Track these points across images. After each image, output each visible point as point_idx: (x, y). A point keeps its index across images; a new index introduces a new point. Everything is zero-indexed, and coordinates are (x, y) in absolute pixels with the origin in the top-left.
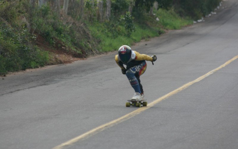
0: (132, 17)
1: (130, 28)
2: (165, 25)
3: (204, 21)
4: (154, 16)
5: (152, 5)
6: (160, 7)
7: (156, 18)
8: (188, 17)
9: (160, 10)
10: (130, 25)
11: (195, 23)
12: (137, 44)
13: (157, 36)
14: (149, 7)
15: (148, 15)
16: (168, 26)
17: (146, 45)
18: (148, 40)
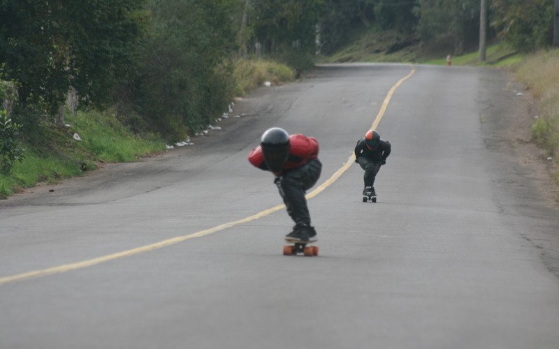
0: (13, 122)
1: (9, 150)
2: (96, 150)
3: (192, 144)
4: (68, 128)
5: (63, 100)
6: (82, 105)
7: (73, 133)
8: (152, 134)
9: (80, 113)
10: (8, 144)
11: (170, 150)
12: (29, 190)
13: (77, 175)
14: (55, 105)
15: (52, 127)
16: (104, 155)
17: (52, 191)
18: (56, 184)
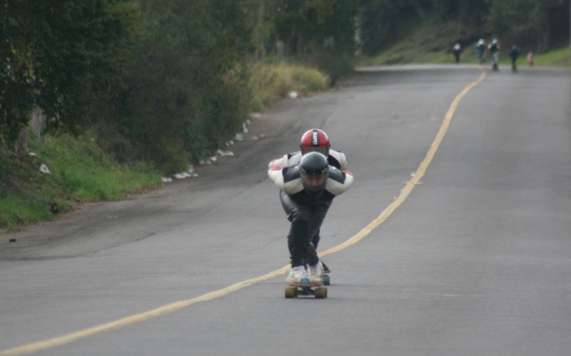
2: (70, 186)
3: (196, 175)
4: (33, 157)
5: (25, 121)
6: (49, 128)
7: (39, 164)
8: (143, 164)
9: (49, 139)
11: (167, 184)
13: (46, 218)
14: (14, 127)
15: (12, 157)
16: (80, 192)
17: (13, 241)
18: (19, 231)
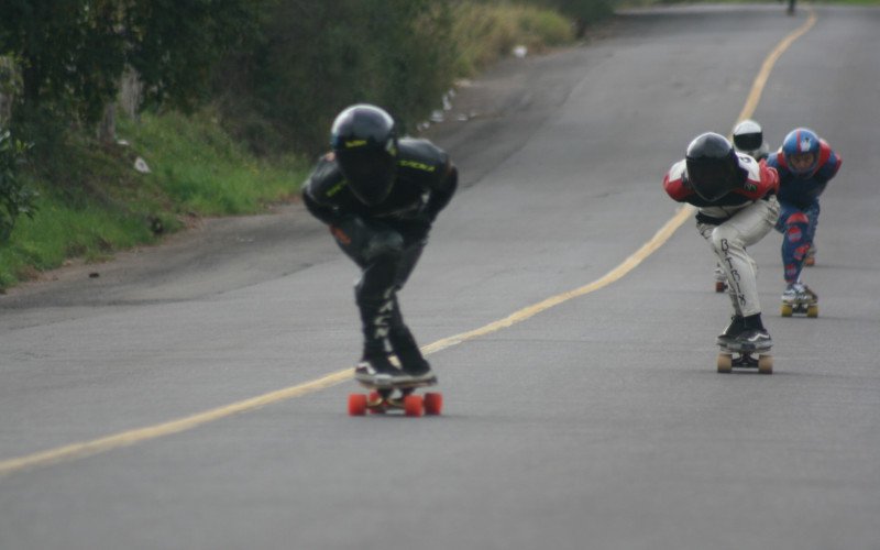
0: (13, 139)
1: (7, 195)
2: (180, 191)
4: (124, 147)
5: (112, 92)
6: (148, 102)
7: (133, 158)
8: (291, 158)
9: (148, 119)
10: (5, 181)
12: (49, 275)
13: (145, 241)
14: (95, 102)
15: (92, 147)
16: (196, 201)
17: (95, 275)
18: (103, 260)
